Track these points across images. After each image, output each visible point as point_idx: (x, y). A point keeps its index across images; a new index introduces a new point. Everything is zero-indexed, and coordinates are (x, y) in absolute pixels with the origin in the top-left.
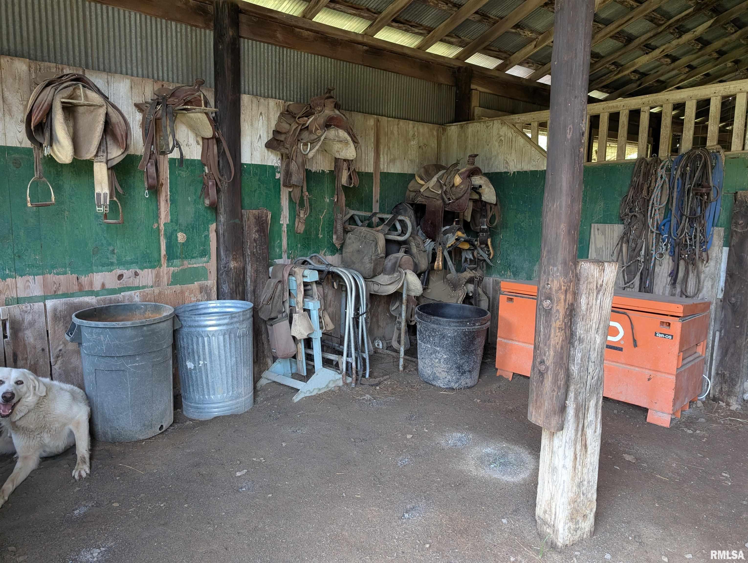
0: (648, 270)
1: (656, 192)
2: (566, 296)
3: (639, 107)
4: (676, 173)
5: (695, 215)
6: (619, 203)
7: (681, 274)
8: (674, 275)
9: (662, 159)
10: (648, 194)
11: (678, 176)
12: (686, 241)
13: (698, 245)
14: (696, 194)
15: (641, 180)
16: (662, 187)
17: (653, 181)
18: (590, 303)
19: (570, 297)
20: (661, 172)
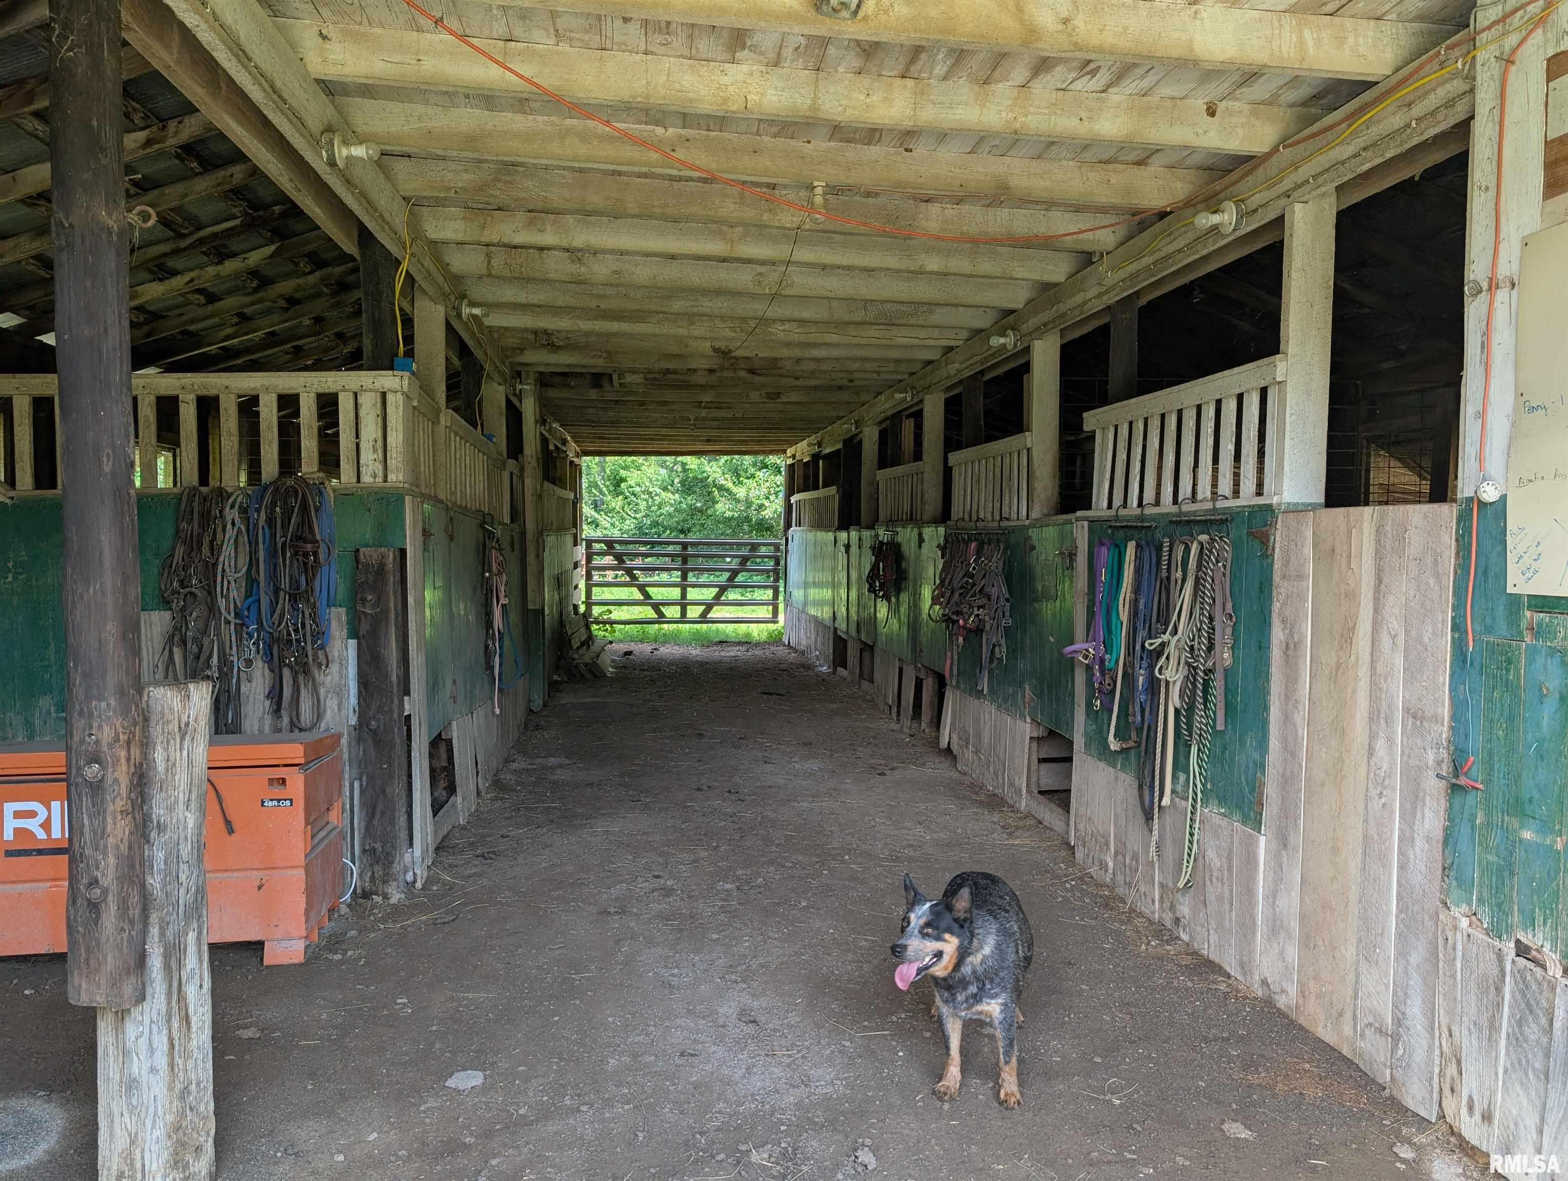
0: (228, 691)
1: (227, 551)
2: (129, 751)
3: (176, 393)
4: (259, 515)
5: (298, 589)
6: (155, 570)
7: (287, 692)
8: (275, 695)
9: (230, 490)
10: (212, 554)
11: (262, 523)
12: (289, 634)
13: (309, 638)
14: (296, 553)
15: (196, 526)
16: (236, 540)
17: (219, 530)
18: (171, 758)
19: (136, 752)
20: (231, 514)
